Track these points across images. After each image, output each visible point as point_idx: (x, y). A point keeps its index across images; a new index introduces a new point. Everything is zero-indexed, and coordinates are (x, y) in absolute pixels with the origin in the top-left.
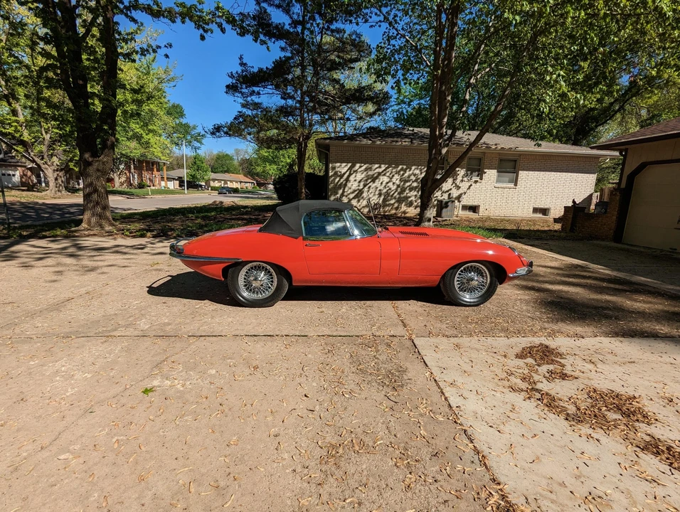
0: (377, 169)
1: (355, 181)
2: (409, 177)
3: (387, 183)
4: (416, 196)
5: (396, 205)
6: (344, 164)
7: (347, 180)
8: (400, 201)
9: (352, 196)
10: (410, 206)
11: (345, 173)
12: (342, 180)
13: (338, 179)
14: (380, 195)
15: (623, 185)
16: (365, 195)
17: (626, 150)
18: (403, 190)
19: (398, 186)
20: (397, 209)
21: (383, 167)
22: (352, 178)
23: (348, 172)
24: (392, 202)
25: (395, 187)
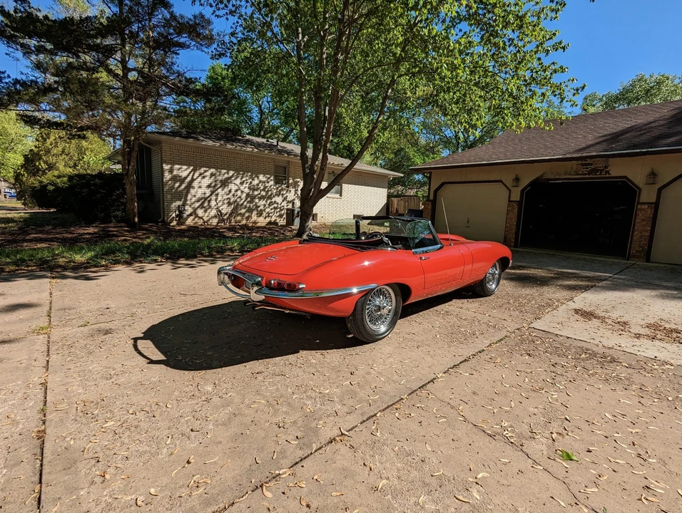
0: (224, 174)
1: (200, 187)
2: (258, 185)
3: (236, 191)
4: (265, 205)
5: (247, 215)
6: (185, 167)
7: (190, 186)
8: (250, 210)
9: (197, 205)
10: (260, 216)
11: (186, 178)
12: (183, 187)
13: (177, 185)
14: (229, 204)
15: (431, 198)
16: (213, 203)
17: (430, 173)
18: (253, 198)
19: (248, 195)
20: (248, 218)
21: (231, 173)
22: (195, 184)
23: (190, 177)
24: (243, 211)
25: (244, 195)
